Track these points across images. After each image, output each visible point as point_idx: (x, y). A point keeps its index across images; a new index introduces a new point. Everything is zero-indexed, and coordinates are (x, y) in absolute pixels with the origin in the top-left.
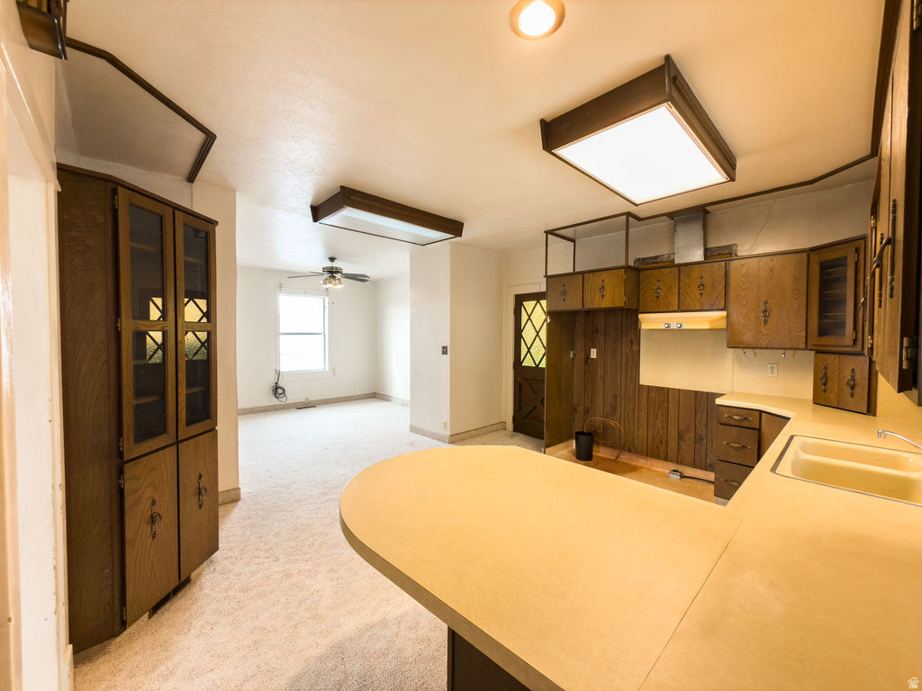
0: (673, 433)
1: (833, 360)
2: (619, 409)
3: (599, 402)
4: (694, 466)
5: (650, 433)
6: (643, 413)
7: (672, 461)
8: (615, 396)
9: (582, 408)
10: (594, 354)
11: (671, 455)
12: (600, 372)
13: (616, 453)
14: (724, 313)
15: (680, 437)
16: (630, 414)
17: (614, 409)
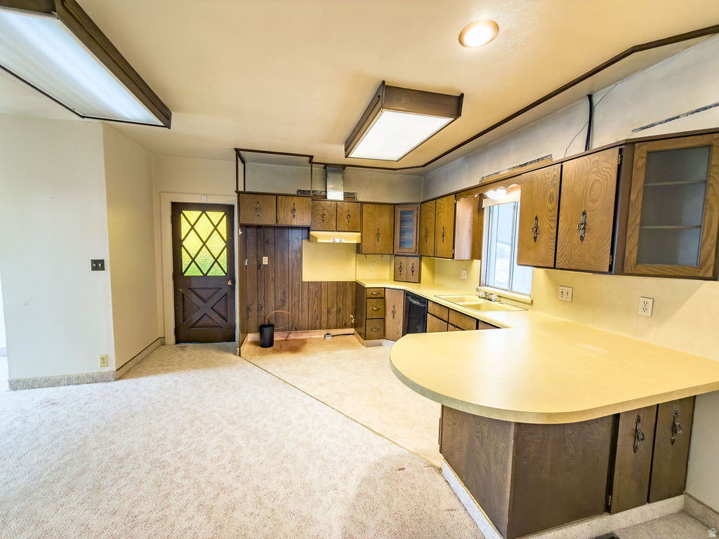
0: (325, 311)
1: (403, 260)
2: (287, 301)
3: (271, 300)
4: (336, 328)
5: (310, 313)
6: (305, 301)
7: (324, 329)
8: (284, 292)
9: (256, 306)
10: (265, 261)
11: (324, 325)
12: (271, 275)
13: (285, 335)
14: (360, 234)
15: (329, 312)
16: (296, 303)
17: (283, 302)
